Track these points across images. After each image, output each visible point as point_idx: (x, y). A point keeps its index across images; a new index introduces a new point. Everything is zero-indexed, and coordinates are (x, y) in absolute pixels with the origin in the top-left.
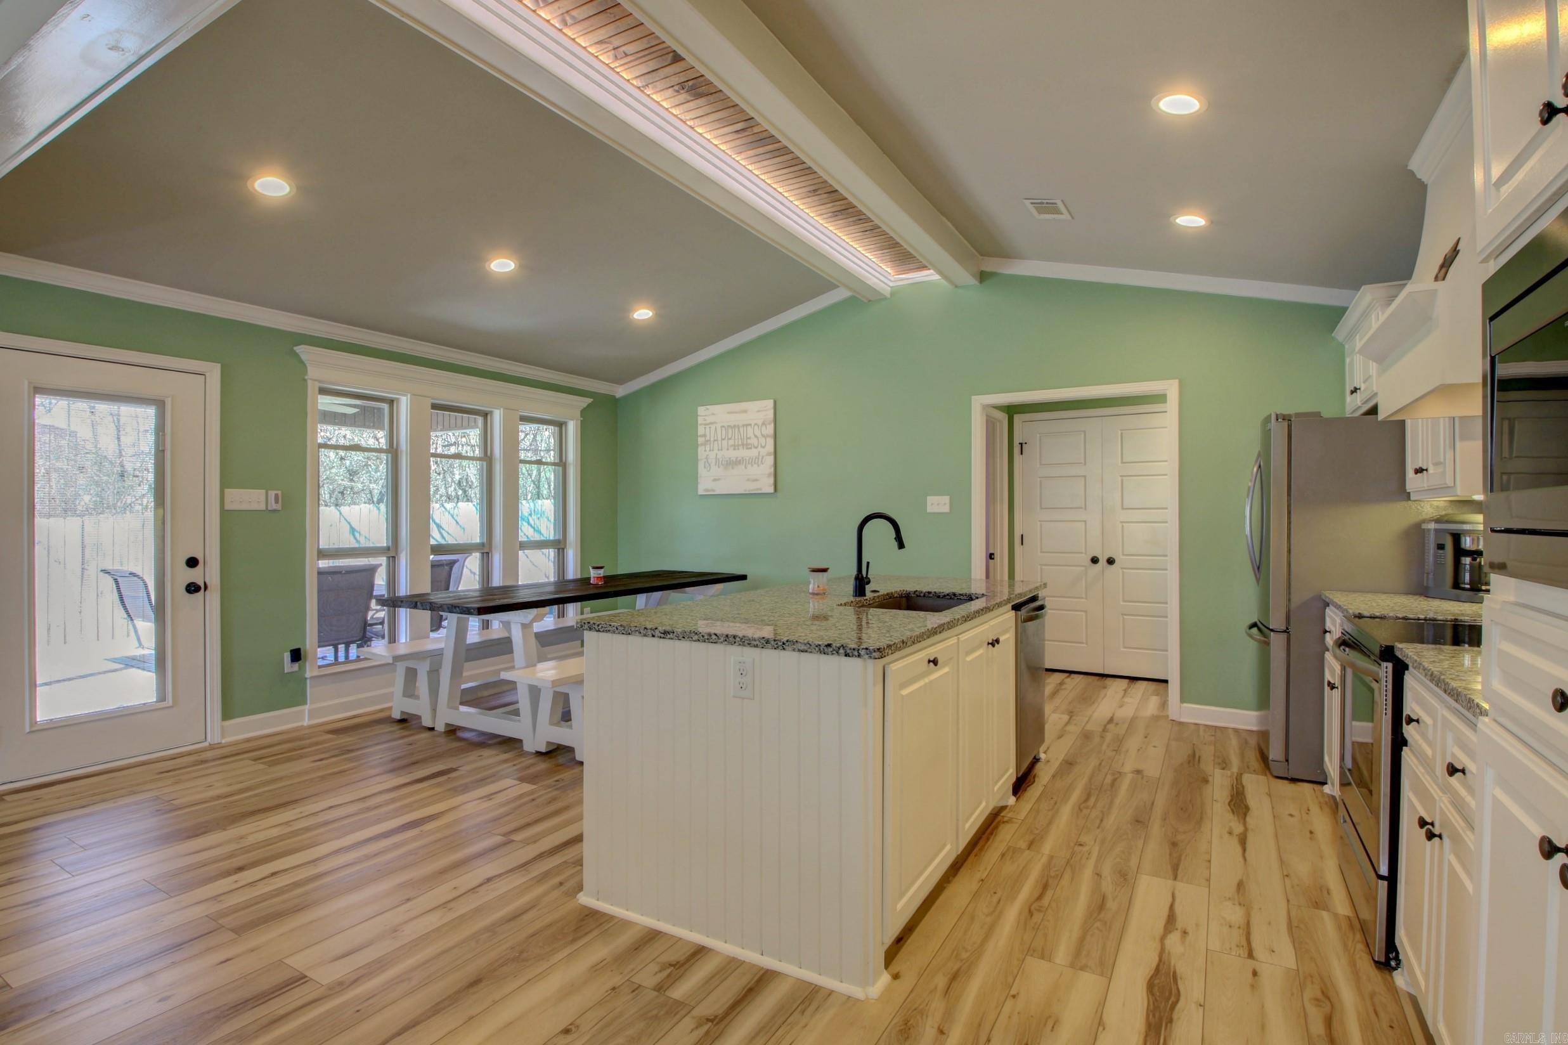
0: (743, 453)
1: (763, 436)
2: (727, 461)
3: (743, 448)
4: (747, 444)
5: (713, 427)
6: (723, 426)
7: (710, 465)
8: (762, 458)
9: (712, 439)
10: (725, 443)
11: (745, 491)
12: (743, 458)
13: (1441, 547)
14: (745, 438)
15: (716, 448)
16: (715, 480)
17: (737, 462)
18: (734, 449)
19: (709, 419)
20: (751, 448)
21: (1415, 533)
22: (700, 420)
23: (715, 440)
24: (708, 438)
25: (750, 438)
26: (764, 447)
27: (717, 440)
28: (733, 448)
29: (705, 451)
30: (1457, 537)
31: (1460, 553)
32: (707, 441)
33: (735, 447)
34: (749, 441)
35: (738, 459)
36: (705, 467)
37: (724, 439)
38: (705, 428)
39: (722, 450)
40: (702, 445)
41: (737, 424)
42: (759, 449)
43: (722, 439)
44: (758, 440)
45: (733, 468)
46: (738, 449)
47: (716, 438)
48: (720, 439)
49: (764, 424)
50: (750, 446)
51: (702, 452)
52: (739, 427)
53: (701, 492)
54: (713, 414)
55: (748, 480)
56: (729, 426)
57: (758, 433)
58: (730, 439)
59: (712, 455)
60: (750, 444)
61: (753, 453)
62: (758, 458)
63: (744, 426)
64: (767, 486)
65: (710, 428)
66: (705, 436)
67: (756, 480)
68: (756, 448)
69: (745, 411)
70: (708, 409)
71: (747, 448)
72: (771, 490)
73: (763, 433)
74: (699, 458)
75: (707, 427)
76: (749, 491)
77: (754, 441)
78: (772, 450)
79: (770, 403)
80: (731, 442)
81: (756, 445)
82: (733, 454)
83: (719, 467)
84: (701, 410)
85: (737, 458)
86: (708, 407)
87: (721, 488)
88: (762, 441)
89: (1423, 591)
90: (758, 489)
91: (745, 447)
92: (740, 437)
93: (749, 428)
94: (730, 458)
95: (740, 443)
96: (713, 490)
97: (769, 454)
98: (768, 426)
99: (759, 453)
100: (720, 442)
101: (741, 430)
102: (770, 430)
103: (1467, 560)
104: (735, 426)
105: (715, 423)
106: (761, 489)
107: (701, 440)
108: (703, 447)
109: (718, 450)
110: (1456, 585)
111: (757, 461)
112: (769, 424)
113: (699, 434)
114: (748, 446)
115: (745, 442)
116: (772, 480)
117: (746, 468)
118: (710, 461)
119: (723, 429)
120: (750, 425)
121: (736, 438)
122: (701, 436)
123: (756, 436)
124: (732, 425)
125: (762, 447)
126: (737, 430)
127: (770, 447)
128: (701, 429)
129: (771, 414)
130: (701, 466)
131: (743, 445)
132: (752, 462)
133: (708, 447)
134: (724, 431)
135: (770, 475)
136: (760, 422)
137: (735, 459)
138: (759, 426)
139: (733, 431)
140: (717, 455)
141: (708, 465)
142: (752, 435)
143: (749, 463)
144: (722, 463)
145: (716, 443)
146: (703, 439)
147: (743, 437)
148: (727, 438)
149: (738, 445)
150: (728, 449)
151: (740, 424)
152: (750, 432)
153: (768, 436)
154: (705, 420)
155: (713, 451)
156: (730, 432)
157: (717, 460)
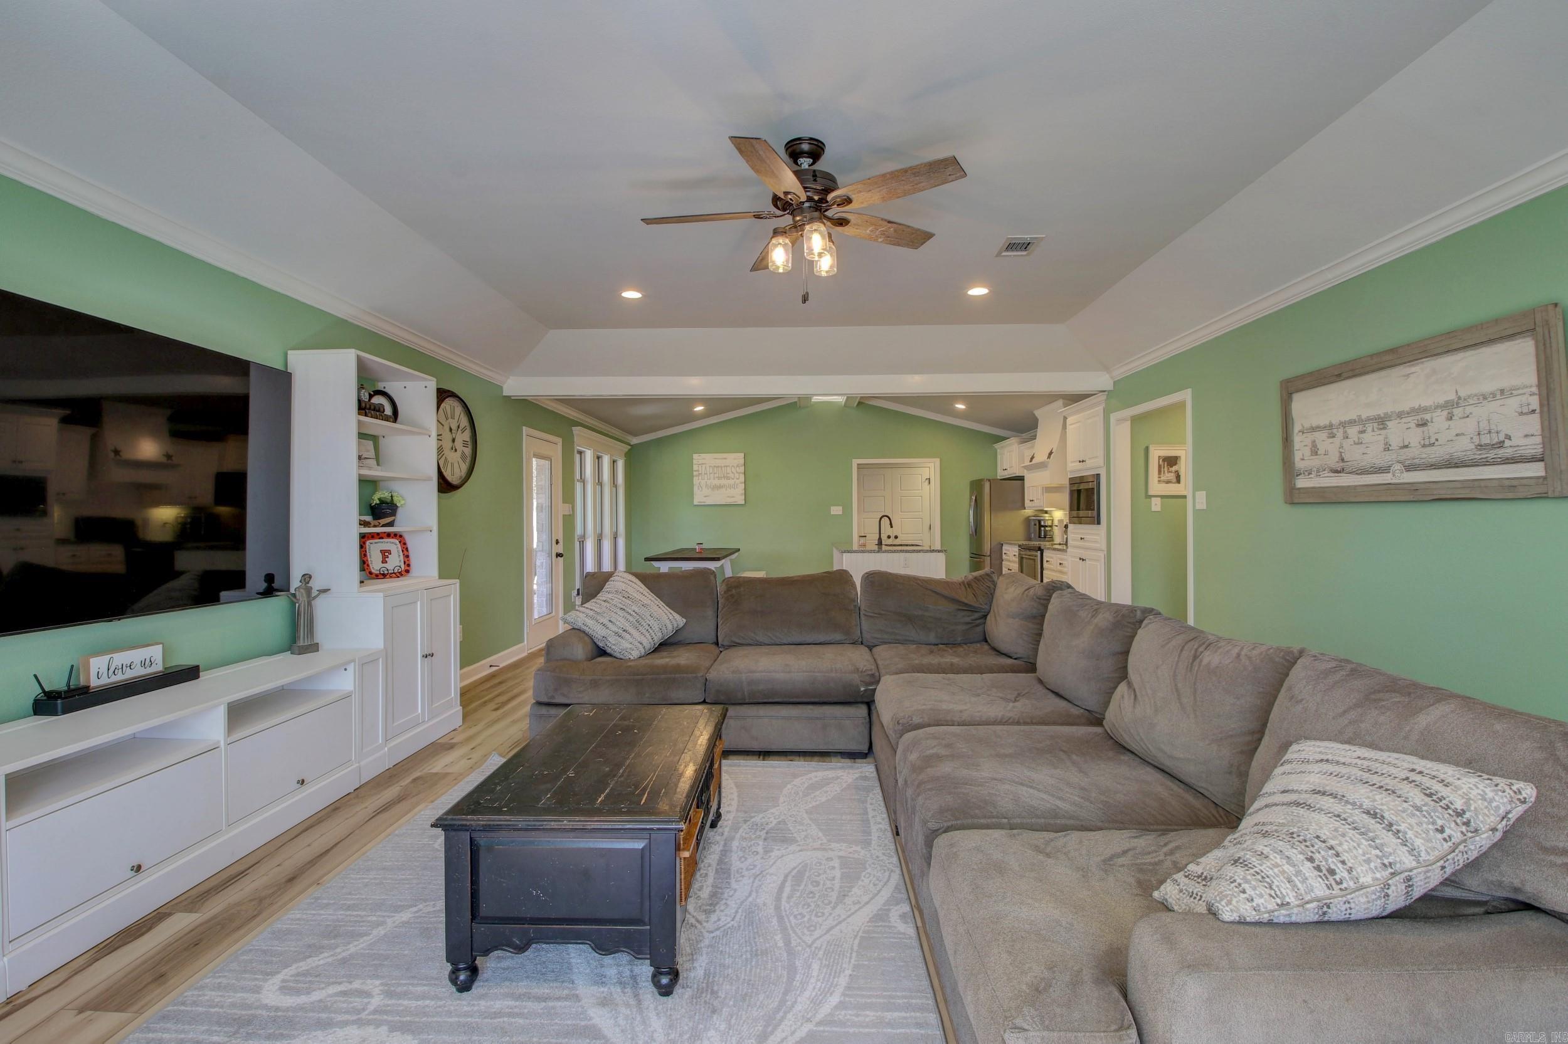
0: (723, 482)
1: (737, 473)
2: (714, 486)
3: (723, 479)
5: (704, 466)
6: (711, 466)
7: (702, 487)
8: (737, 485)
9: (703, 473)
10: (711, 475)
11: (727, 503)
12: (724, 485)
13: (1035, 525)
14: (726, 473)
15: (706, 478)
16: (705, 497)
17: (720, 487)
19: (701, 462)
21: (1028, 520)
22: (695, 462)
24: (700, 472)
27: (706, 474)
28: (717, 478)
30: (1039, 521)
31: (1041, 526)
32: (700, 474)
33: (719, 478)
34: (728, 475)
35: (721, 485)
36: (698, 488)
37: (711, 473)
38: (698, 467)
39: (709, 479)
40: (696, 476)
41: (720, 465)
42: (735, 479)
44: (734, 475)
45: (717, 490)
46: (721, 479)
48: (708, 472)
49: (738, 466)
51: (696, 480)
52: (721, 467)
53: (696, 503)
54: (704, 459)
55: (728, 497)
56: (714, 466)
57: (733, 470)
58: (716, 473)
59: (703, 482)
61: (731, 482)
63: (724, 466)
64: (740, 500)
65: (702, 466)
66: (698, 471)
67: (733, 497)
68: (733, 479)
69: (725, 459)
70: (700, 456)
72: (743, 503)
73: (737, 471)
74: (694, 484)
75: (700, 466)
76: (729, 503)
77: (731, 475)
78: (743, 481)
79: (742, 455)
80: (717, 475)
81: (733, 477)
82: (717, 482)
83: (708, 489)
84: (695, 456)
86: (700, 454)
87: (709, 502)
88: (737, 475)
89: (1030, 539)
90: (734, 502)
91: (726, 478)
92: (722, 472)
93: (728, 468)
94: (716, 485)
95: (722, 475)
96: (705, 503)
97: (741, 483)
98: (740, 468)
99: (735, 482)
100: (708, 476)
101: (723, 468)
102: (742, 470)
103: (1043, 529)
104: (718, 466)
105: (706, 464)
106: (736, 502)
107: (695, 473)
108: (697, 478)
109: (707, 480)
110: (1040, 537)
111: (734, 486)
112: (741, 466)
113: (694, 470)
114: (728, 478)
115: (726, 475)
116: (743, 497)
117: (726, 490)
118: (702, 485)
120: (729, 466)
121: (720, 473)
122: (696, 471)
123: (733, 473)
125: (737, 478)
126: (720, 469)
127: (742, 479)
128: (695, 467)
129: (742, 461)
130: (695, 488)
131: (724, 477)
132: (730, 487)
133: (700, 478)
134: (711, 469)
135: (742, 494)
136: (735, 465)
137: (719, 485)
138: (735, 467)
139: (718, 469)
140: (706, 482)
141: (700, 488)
142: (730, 472)
143: (728, 487)
144: (710, 487)
145: (706, 476)
146: (697, 473)
147: (724, 472)
148: (713, 473)
149: (721, 477)
150: (714, 479)
151: (722, 465)
152: (729, 470)
153: (740, 473)
154: (698, 462)
155: (704, 480)
156: (715, 469)
157: (707, 485)
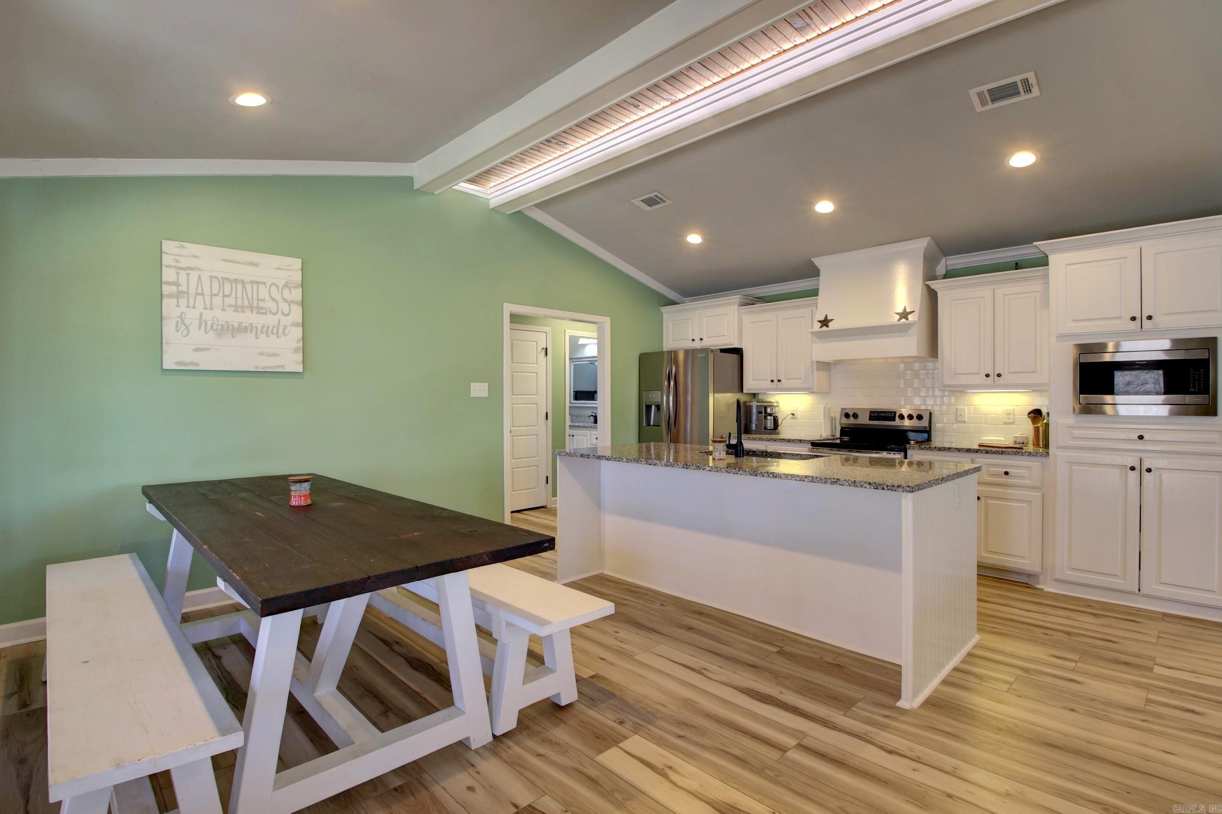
0: (247, 318)
1: (286, 301)
2: (222, 325)
3: (252, 313)
4: (258, 308)
5: (194, 276)
6: (216, 277)
7: (188, 327)
8: (284, 329)
9: (192, 291)
10: (218, 301)
11: (257, 367)
12: (251, 325)
14: (255, 297)
15: (200, 304)
16: (197, 350)
17: (241, 329)
18: (236, 311)
19: (186, 262)
20: (265, 313)
22: (166, 260)
23: (197, 294)
24: (184, 288)
25: (263, 300)
26: (287, 315)
27: (202, 294)
28: (234, 308)
29: (178, 306)
32: (183, 292)
33: (236, 308)
34: (261, 304)
35: (244, 325)
36: (177, 331)
37: (217, 295)
38: (178, 273)
39: (211, 309)
40: (170, 296)
41: (240, 278)
42: (279, 316)
43: (212, 295)
44: (277, 304)
45: (233, 337)
46: (243, 312)
47: (200, 291)
48: (207, 292)
49: (286, 286)
50: (264, 311)
51: (169, 306)
52: (243, 283)
53: (169, 363)
54: (195, 256)
55: (262, 354)
56: (224, 278)
57: (278, 297)
58: (229, 296)
59: (192, 315)
60: (262, 308)
61: (270, 320)
62: (278, 329)
63: (252, 282)
64: (292, 362)
65: (188, 274)
67: (275, 355)
68: (274, 314)
69: (255, 265)
70: (183, 247)
71: (258, 313)
72: (299, 369)
73: (285, 297)
74: (164, 315)
75: (183, 274)
76: (263, 368)
77: (270, 305)
78: (299, 319)
79: (298, 262)
80: (230, 301)
81: (274, 310)
82: (233, 318)
83: (206, 332)
84: (170, 246)
85: (240, 323)
86: (184, 244)
88: (285, 307)
90: (277, 367)
91: (255, 311)
92: (245, 296)
93: (261, 287)
95: (246, 303)
97: (295, 325)
98: (292, 289)
99: (279, 321)
100: (208, 298)
101: (249, 287)
102: (297, 294)
104: (236, 281)
105: (198, 269)
106: (283, 367)
107: (166, 289)
108: (174, 300)
109: (205, 308)
111: (275, 331)
112: (296, 287)
113: (161, 280)
114: (261, 311)
115: (255, 304)
116: (299, 357)
117: (257, 338)
118: (187, 322)
119: (214, 280)
120: (265, 283)
121: (239, 295)
122: (169, 283)
123: (274, 300)
124: (231, 278)
125: (283, 313)
126: (240, 286)
127: (297, 314)
128: (168, 275)
129: (295, 276)
130: (169, 329)
131: (251, 308)
132: (267, 330)
133: (183, 302)
134: (216, 285)
135: (296, 349)
136: (281, 283)
137: (236, 325)
138: (278, 287)
139: (234, 285)
140: (201, 314)
141: (183, 327)
142: (267, 298)
143: (262, 332)
144: (212, 327)
145: (200, 298)
146: (173, 289)
147: (250, 297)
148: (221, 294)
149: (243, 307)
150: (223, 310)
151: (247, 279)
152: (263, 292)
153: (292, 302)
154: (177, 261)
155: (194, 307)
156: (228, 287)
157: (202, 322)
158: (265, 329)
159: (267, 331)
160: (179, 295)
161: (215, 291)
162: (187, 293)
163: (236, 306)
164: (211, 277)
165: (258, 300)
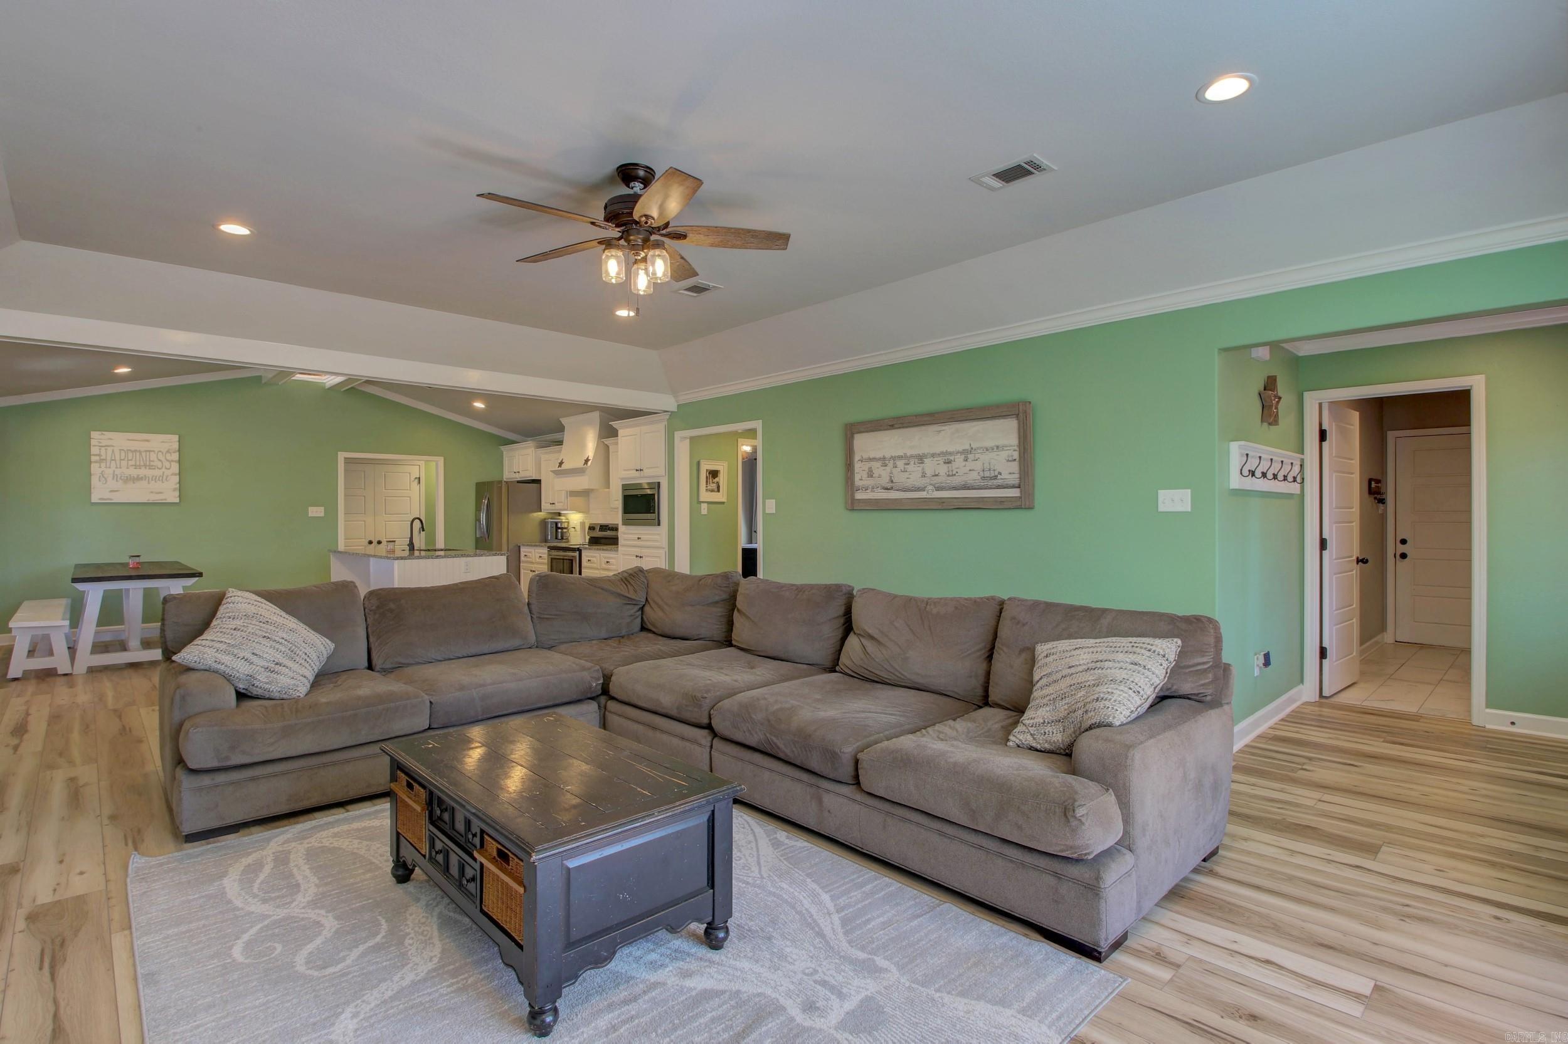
0: (142, 472)
1: (167, 461)
2: (127, 477)
3: (144, 468)
4: (149, 466)
5: (110, 449)
6: (123, 450)
7: (106, 479)
8: (167, 477)
9: (109, 458)
10: (124, 463)
11: (148, 500)
12: (145, 476)
14: (148, 459)
15: (113, 466)
16: (111, 491)
17: (139, 479)
18: (135, 468)
19: (104, 443)
20: (155, 469)
22: (93, 442)
23: (111, 460)
24: (103, 458)
25: (153, 461)
26: (169, 469)
27: (115, 460)
28: (133, 467)
29: (100, 467)
32: (103, 460)
33: (136, 467)
34: (152, 463)
35: (140, 477)
36: (100, 481)
37: (123, 460)
38: (100, 449)
39: (120, 468)
40: (96, 462)
41: (138, 449)
42: (164, 470)
43: (121, 460)
44: (162, 463)
45: (134, 483)
46: (140, 469)
47: (113, 458)
48: (118, 458)
49: (168, 452)
50: (153, 468)
51: (95, 468)
52: (140, 452)
53: (94, 499)
54: (111, 439)
55: (152, 492)
56: (128, 450)
57: (163, 459)
58: (131, 460)
59: (109, 472)
60: (152, 466)
61: (157, 473)
62: (162, 477)
63: (146, 451)
64: (173, 497)
65: (106, 449)
66: (99, 455)
67: (160, 493)
68: (160, 469)
69: (145, 441)
70: (104, 435)
71: (150, 469)
72: (177, 500)
73: (167, 458)
74: (92, 472)
75: (103, 448)
76: (152, 501)
77: (156, 464)
78: (178, 472)
79: (176, 437)
80: (132, 463)
81: (160, 466)
82: (134, 472)
83: (117, 481)
84: (95, 435)
85: (138, 475)
86: (103, 432)
87: (117, 498)
88: (167, 464)
90: (162, 500)
91: (148, 467)
92: (141, 459)
93: (152, 453)
94: (130, 475)
95: (142, 464)
96: (111, 499)
97: (176, 475)
98: (173, 454)
99: (164, 473)
100: (118, 462)
101: (144, 454)
102: (176, 456)
104: (136, 451)
105: (113, 446)
106: (165, 499)
107: (93, 458)
108: (98, 465)
109: (117, 468)
111: (162, 479)
112: (175, 453)
113: (92, 453)
114: (151, 467)
115: (148, 463)
116: (177, 494)
117: (149, 483)
118: (105, 476)
120: (154, 451)
121: (138, 460)
122: (94, 455)
123: (160, 460)
124: (133, 450)
125: (166, 468)
126: (138, 454)
127: (175, 468)
128: (94, 450)
129: (176, 446)
130: (95, 481)
131: (145, 466)
133: (103, 465)
134: (123, 454)
135: (175, 490)
136: (164, 450)
137: (135, 476)
138: (163, 453)
139: (134, 454)
140: (114, 471)
141: (103, 479)
142: (156, 459)
143: (152, 480)
144: (121, 478)
145: (113, 462)
146: (97, 458)
147: (145, 459)
148: (126, 459)
149: (140, 466)
150: (128, 468)
151: (142, 449)
152: (153, 456)
153: (172, 461)
154: (100, 443)
155: (110, 468)
156: (130, 455)
157: (114, 476)
158: (154, 478)
159: (155, 479)
160: (101, 461)
161: (122, 458)
162: (106, 460)
163: (135, 465)
164: (120, 450)
165: (150, 461)
